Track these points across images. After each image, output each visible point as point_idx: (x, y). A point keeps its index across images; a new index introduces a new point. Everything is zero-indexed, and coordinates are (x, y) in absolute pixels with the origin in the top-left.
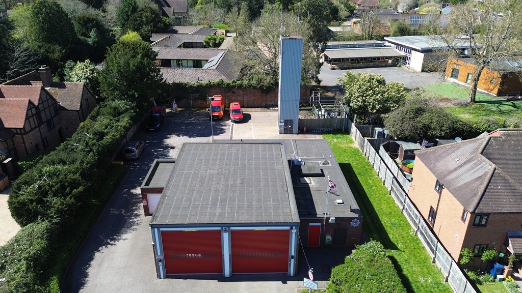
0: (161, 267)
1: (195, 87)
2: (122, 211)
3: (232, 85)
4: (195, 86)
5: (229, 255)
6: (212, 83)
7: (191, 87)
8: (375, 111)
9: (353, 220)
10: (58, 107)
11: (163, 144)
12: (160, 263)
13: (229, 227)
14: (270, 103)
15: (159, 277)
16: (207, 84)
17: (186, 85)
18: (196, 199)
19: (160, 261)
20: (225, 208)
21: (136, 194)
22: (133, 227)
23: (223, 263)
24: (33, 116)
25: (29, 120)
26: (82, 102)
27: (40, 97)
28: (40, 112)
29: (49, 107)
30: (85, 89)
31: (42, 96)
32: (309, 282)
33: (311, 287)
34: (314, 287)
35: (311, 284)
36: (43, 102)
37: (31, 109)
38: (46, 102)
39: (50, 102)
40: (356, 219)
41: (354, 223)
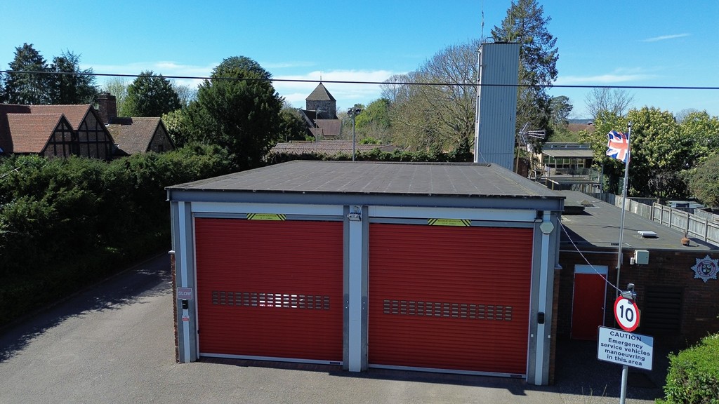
0: (186, 325)
2: (161, 272)
5: (363, 299)
9: (699, 261)
10: (113, 150)
12: (186, 312)
13: (365, 206)
15: (180, 358)
19: (186, 305)
23: (344, 324)
24: (64, 143)
25: (55, 147)
26: (152, 145)
27: (84, 121)
28: (79, 143)
29: (97, 142)
30: (160, 128)
31: (88, 121)
32: (619, 342)
33: (628, 359)
34: (639, 361)
35: (628, 347)
36: (87, 131)
37: (63, 131)
38: (94, 133)
39: (101, 136)
40: (708, 257)
41: (705, 271)
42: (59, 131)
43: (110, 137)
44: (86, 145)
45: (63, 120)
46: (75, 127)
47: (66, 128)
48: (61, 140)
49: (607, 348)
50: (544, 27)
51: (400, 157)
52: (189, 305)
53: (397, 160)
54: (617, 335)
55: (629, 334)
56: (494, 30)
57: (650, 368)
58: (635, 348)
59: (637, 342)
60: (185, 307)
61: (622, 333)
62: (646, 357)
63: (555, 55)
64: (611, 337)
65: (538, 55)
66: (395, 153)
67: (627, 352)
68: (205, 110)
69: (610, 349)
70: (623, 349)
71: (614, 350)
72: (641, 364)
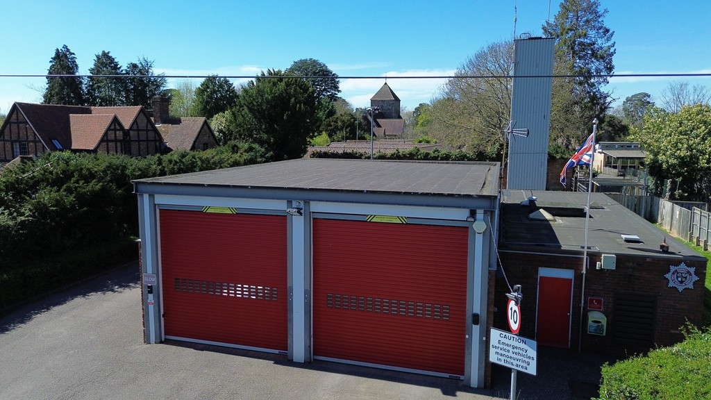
0: (151, 308)
5: (306, 292)
9: (673, 268)
10: (162, 147)
12: (151, 296)
13: (308, 201)
15: (147, 341)
19: (151, 290)
23: (289, 315)
24: (116, 141)
25: (107, 145)
26: (196, 143)
27: (135, 121)
28: (130, 141)
29: (147, 141)
30: (205, 127)
31: (139, 121)
32: (507, 345)
33: (515, 362)
34: (525, 365)
35: (515, 350)
36: (138, 130)
37: (115, 130)
38: (145, 132)
39: (151, 135)
40: (683, 265)
41: (680, 279)
42: (112, 130)
43: (159, 135)
44: (137, 143)
45: (115, 120)
46: (127, 127)
47: (118, 127)
48: (113, 138)
49: (497, 350)
50: (600, 20)
51: (438, 156)
52: (154, 291)
53: (435, 158)
54: (505, 337)
55: (515, 336)
56: (546, 25)
57: (534, 373)
58: (521, 352)
59: (522, 345)
60: (150, 292)
61: (510, 335)
62: (530, 361)
63: (612, 50)
64: (500, 339)
65: (592, 50)
66: (434, 152)
67: (514, 356)
68: (246, 110)
69: (499, 351)
70: (511, 352)
71: (503, 352)
72: (526, 369)
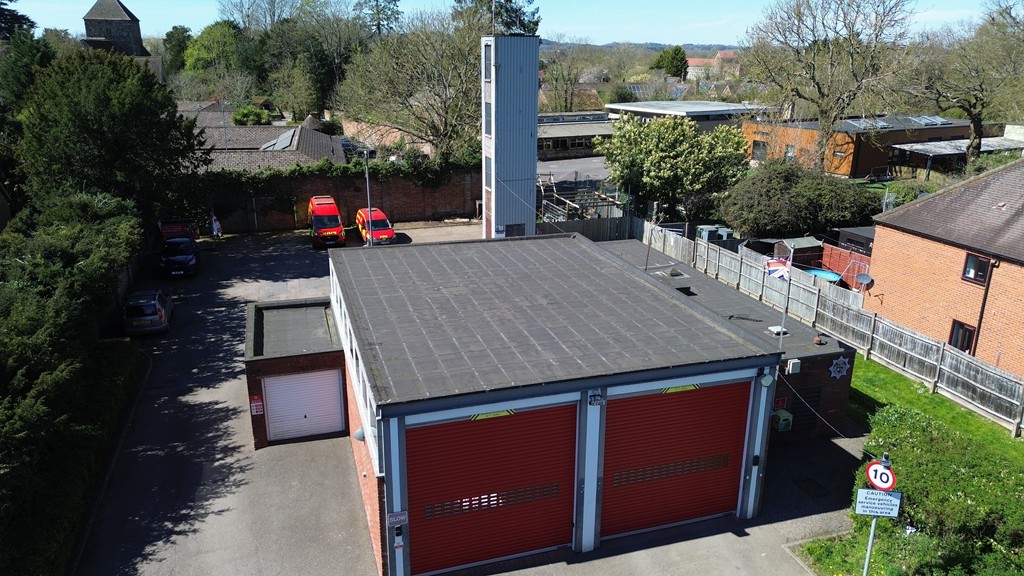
0: (399, 554)
1: (264, 180)
2: (178, 446)
3: (354, 170)
4: (264, 176)
6: (305, 169)
7: (254, 180)
8: (698, 187)
9: (835, 362)
11: (221, 299)
12: (399, 540)
13: (605, 387)
14: (441, 210)
16: (293, 172)
17: (240, 175)
18: (464, 340)
19: (399, 532)
20: (563, 350)
21: (201, 406)
22: (232, 478)
23: (577, 508)
32: (874, 499)
33: (879, 511)
35: (881, 502)
41: (838, 370)
49: (863, 505)
52: (404, 531)
54: (872, 494)
55: (882, 492)
57: (896, 515)
58: (886, 502)
59: (888, 498)
60: (398, 535)
61: (876, 492)
62: (894, 508)
64: (867, 495)
67: (880, 506)
69: (866, 505)
70: (877, 504)
71: (869, 505)
72: (889, 513)
